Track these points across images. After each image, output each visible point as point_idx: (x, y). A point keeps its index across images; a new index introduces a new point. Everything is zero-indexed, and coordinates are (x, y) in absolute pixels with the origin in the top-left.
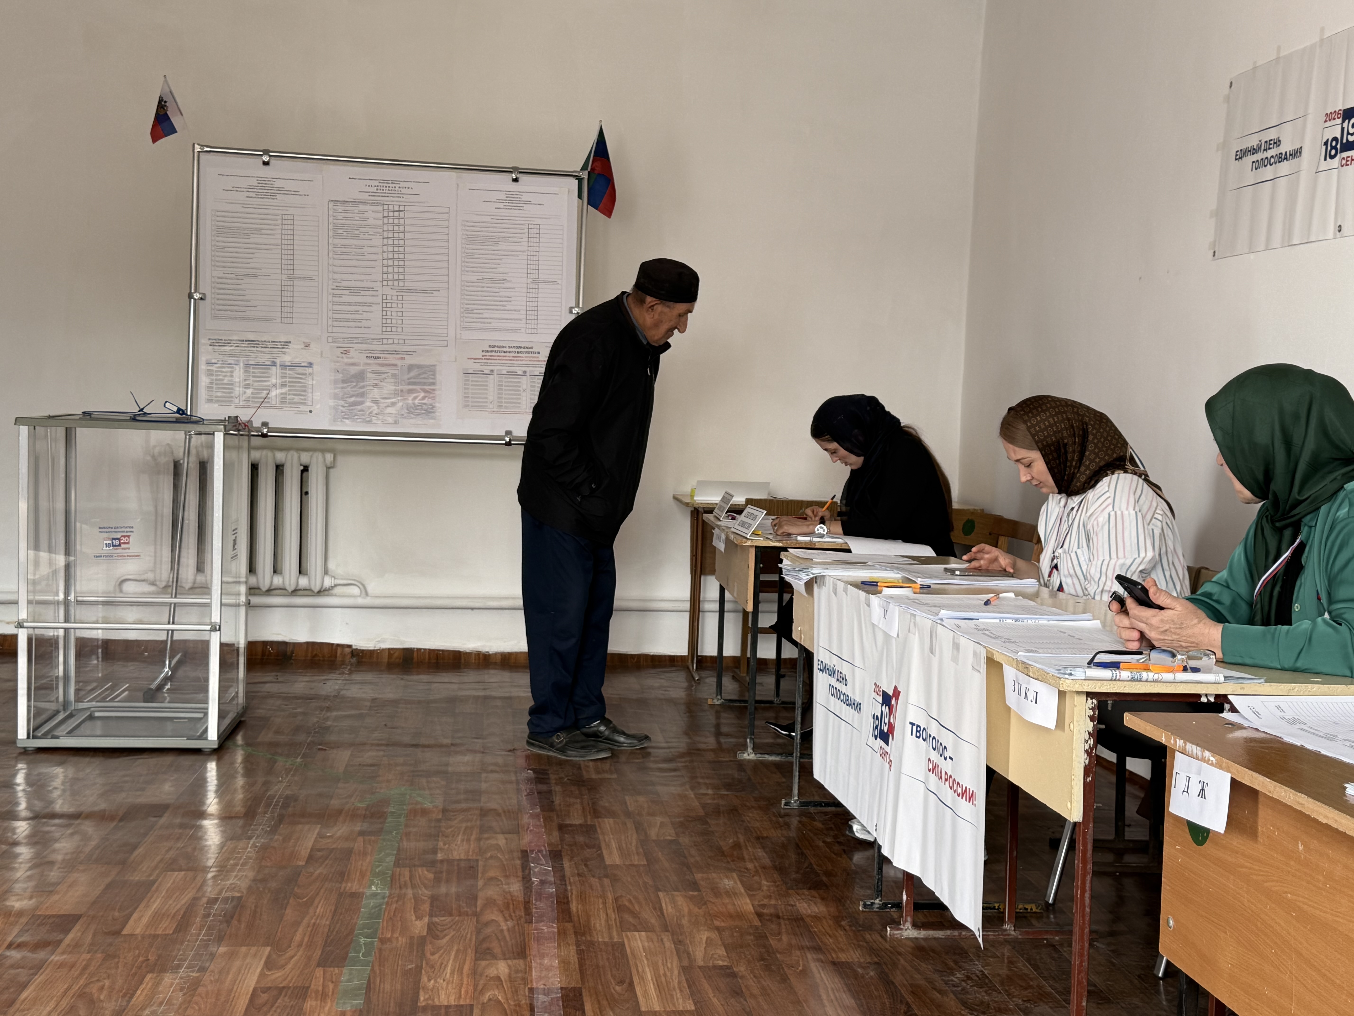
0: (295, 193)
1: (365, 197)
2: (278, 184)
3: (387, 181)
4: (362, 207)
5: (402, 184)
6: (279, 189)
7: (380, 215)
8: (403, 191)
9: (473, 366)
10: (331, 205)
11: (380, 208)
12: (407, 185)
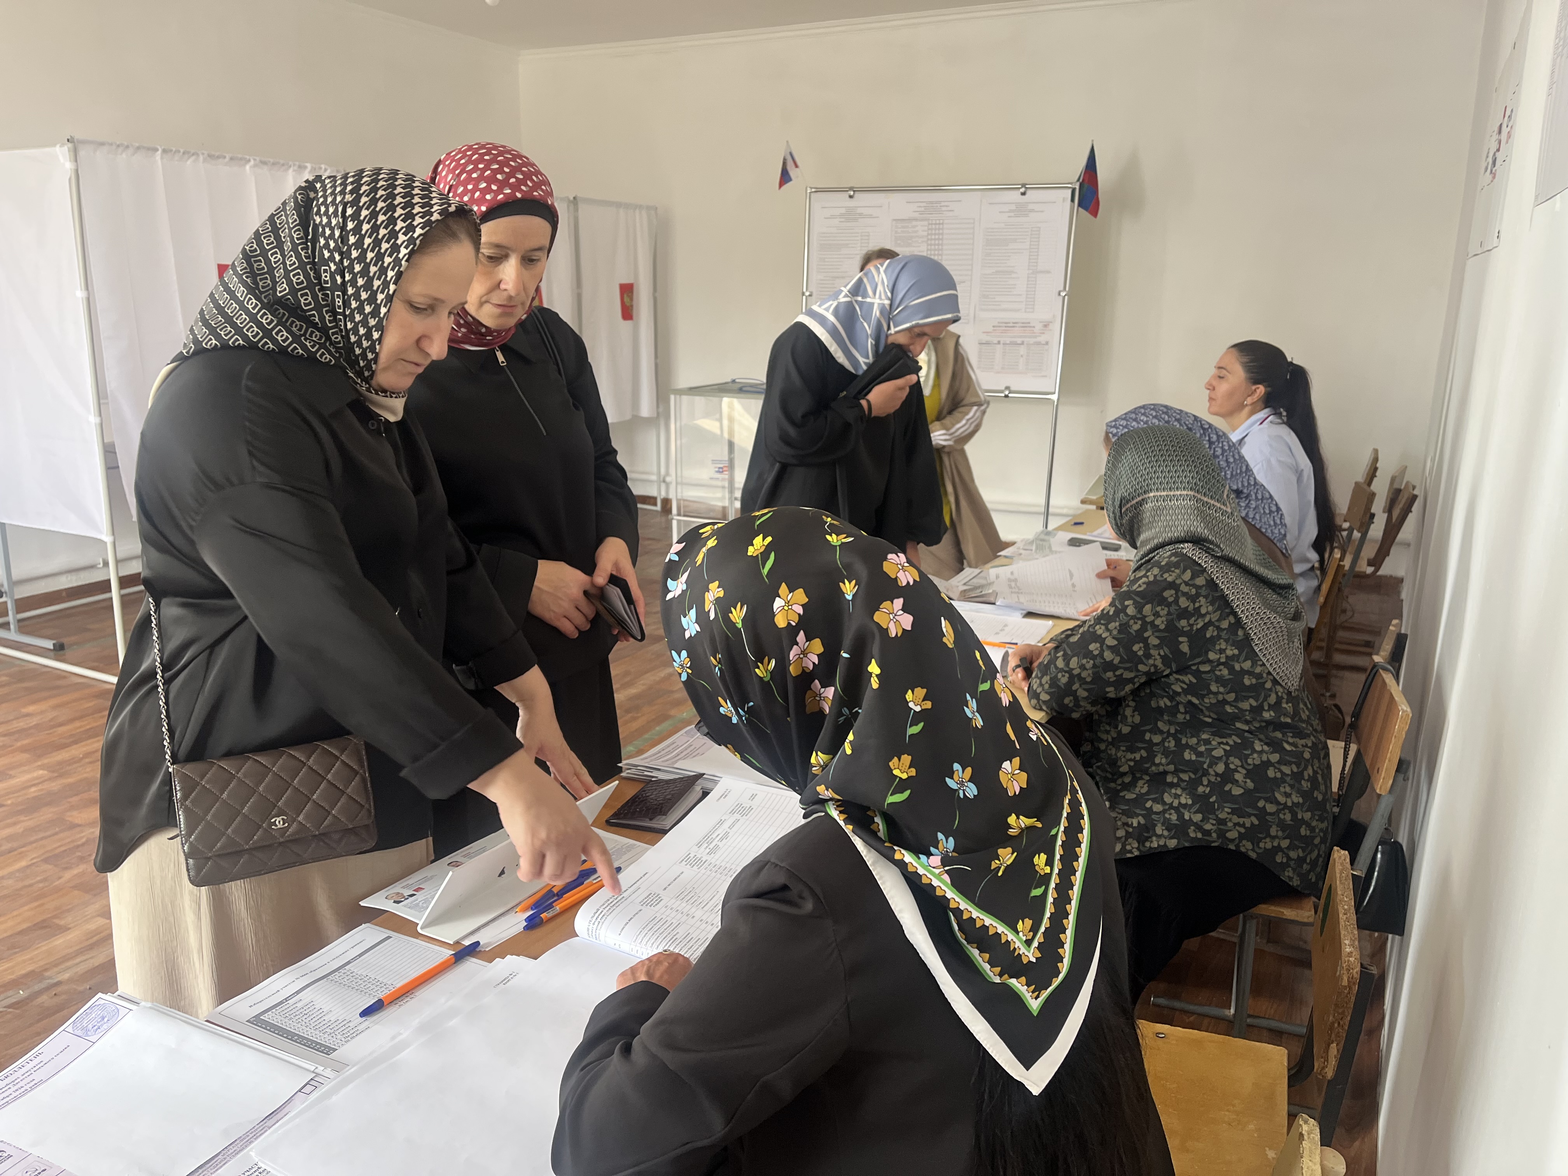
0: (871, 216)
1: (917, 215)
2: (859, 211)
3: (931, 202)
4: (914, 223)
5: (943, 204)
6: (861, 214)
7: (926, 228)
8: (944, 209)
9: (985, 338)
10: (894, 222)
11: (926, 223)
12: (946, 204)
